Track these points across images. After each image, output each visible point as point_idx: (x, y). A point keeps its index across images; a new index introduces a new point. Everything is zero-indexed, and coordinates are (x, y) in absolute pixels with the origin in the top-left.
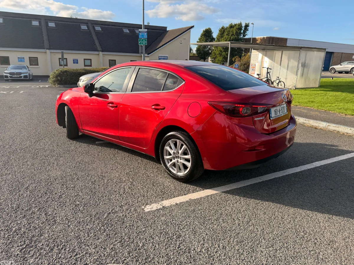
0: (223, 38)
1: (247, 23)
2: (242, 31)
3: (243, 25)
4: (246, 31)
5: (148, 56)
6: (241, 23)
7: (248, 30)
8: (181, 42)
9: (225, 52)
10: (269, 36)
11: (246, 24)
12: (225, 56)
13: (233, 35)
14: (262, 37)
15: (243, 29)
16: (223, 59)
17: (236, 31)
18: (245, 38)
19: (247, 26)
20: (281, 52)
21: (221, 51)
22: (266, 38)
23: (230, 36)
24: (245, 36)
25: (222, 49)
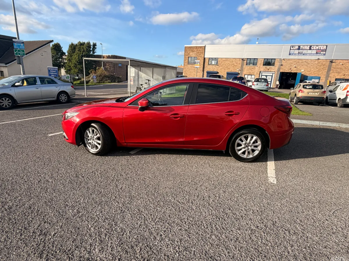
0: (75, 53)
1: (95, 42)
2: (91, 49)
3: (92, 44)
4: (95, 49)
5: (6, 65)
6: (89, 42)
7: (96, 49)
8: (42, 54)
9: (80, 65)
10: (113, 55)
11: (93, 43)
12: (80, 69)
13: (84, 51)
14: (108, 55)
15: (92, 47)
16: (78, 71)
17: (87, 49)
18: (94, 54)
19: (95, 45)
20: (152, 69)
21: (76, 64)
22: (111, 56)
23: (82, 52)
24: (94, 53)
25: (76, 63)
